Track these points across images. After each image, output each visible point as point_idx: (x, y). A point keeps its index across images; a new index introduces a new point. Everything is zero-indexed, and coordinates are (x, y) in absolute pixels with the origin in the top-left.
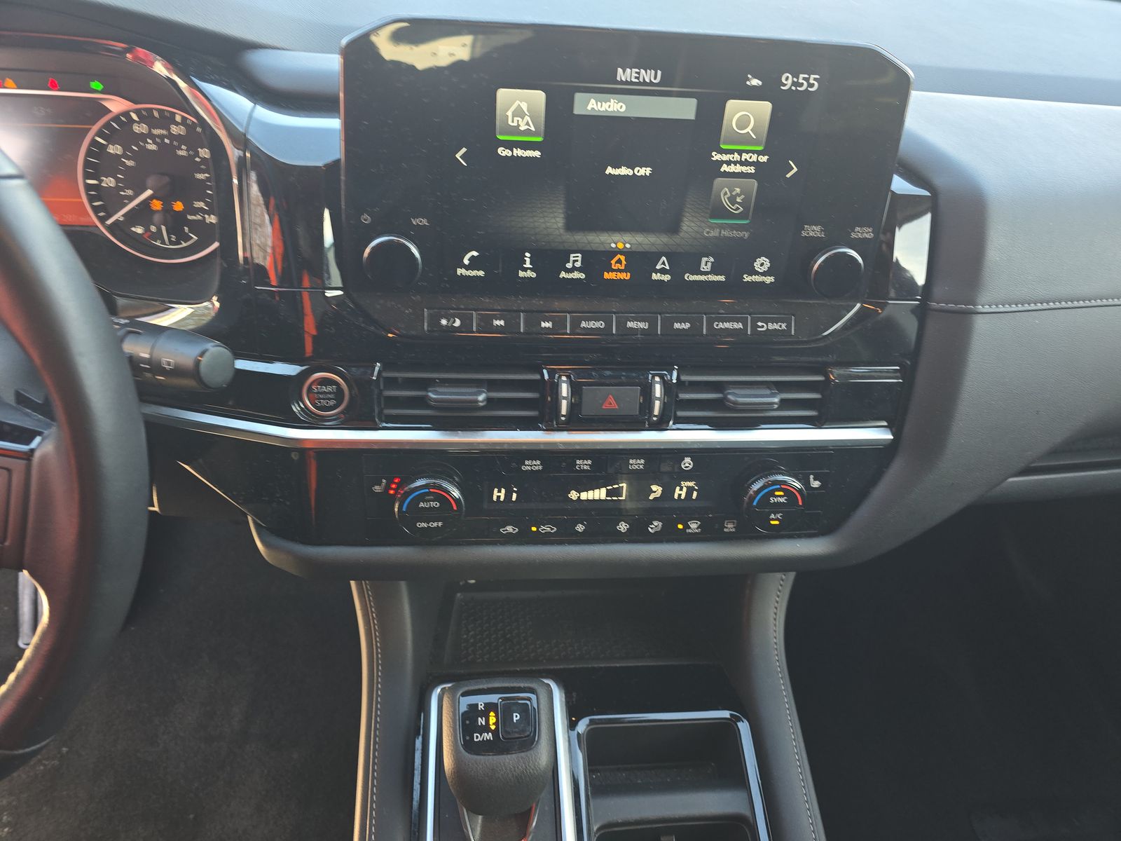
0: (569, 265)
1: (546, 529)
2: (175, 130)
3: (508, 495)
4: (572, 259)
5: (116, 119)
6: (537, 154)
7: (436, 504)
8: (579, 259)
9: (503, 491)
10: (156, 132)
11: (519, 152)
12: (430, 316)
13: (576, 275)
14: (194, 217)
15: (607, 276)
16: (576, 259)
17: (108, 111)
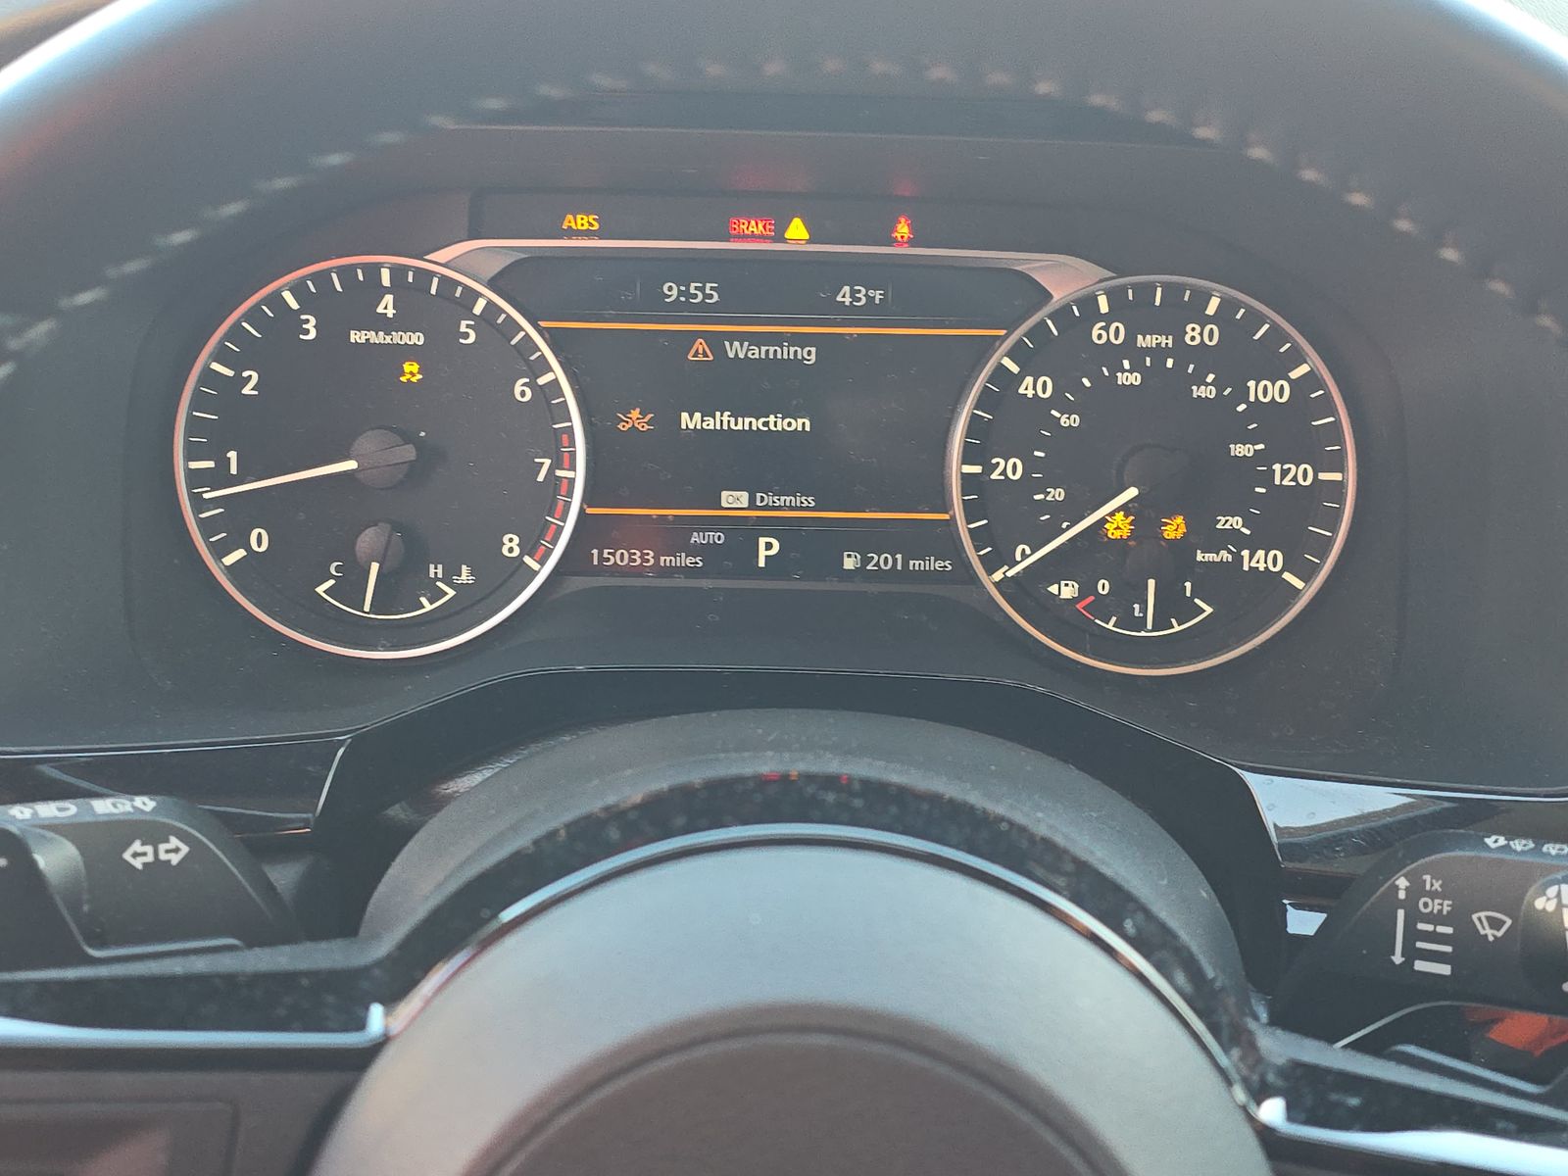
2: (1193, 334)
5: (1062, 315)
10: (1145, 341)
14: (1211, 557)
17: (1047, 296)
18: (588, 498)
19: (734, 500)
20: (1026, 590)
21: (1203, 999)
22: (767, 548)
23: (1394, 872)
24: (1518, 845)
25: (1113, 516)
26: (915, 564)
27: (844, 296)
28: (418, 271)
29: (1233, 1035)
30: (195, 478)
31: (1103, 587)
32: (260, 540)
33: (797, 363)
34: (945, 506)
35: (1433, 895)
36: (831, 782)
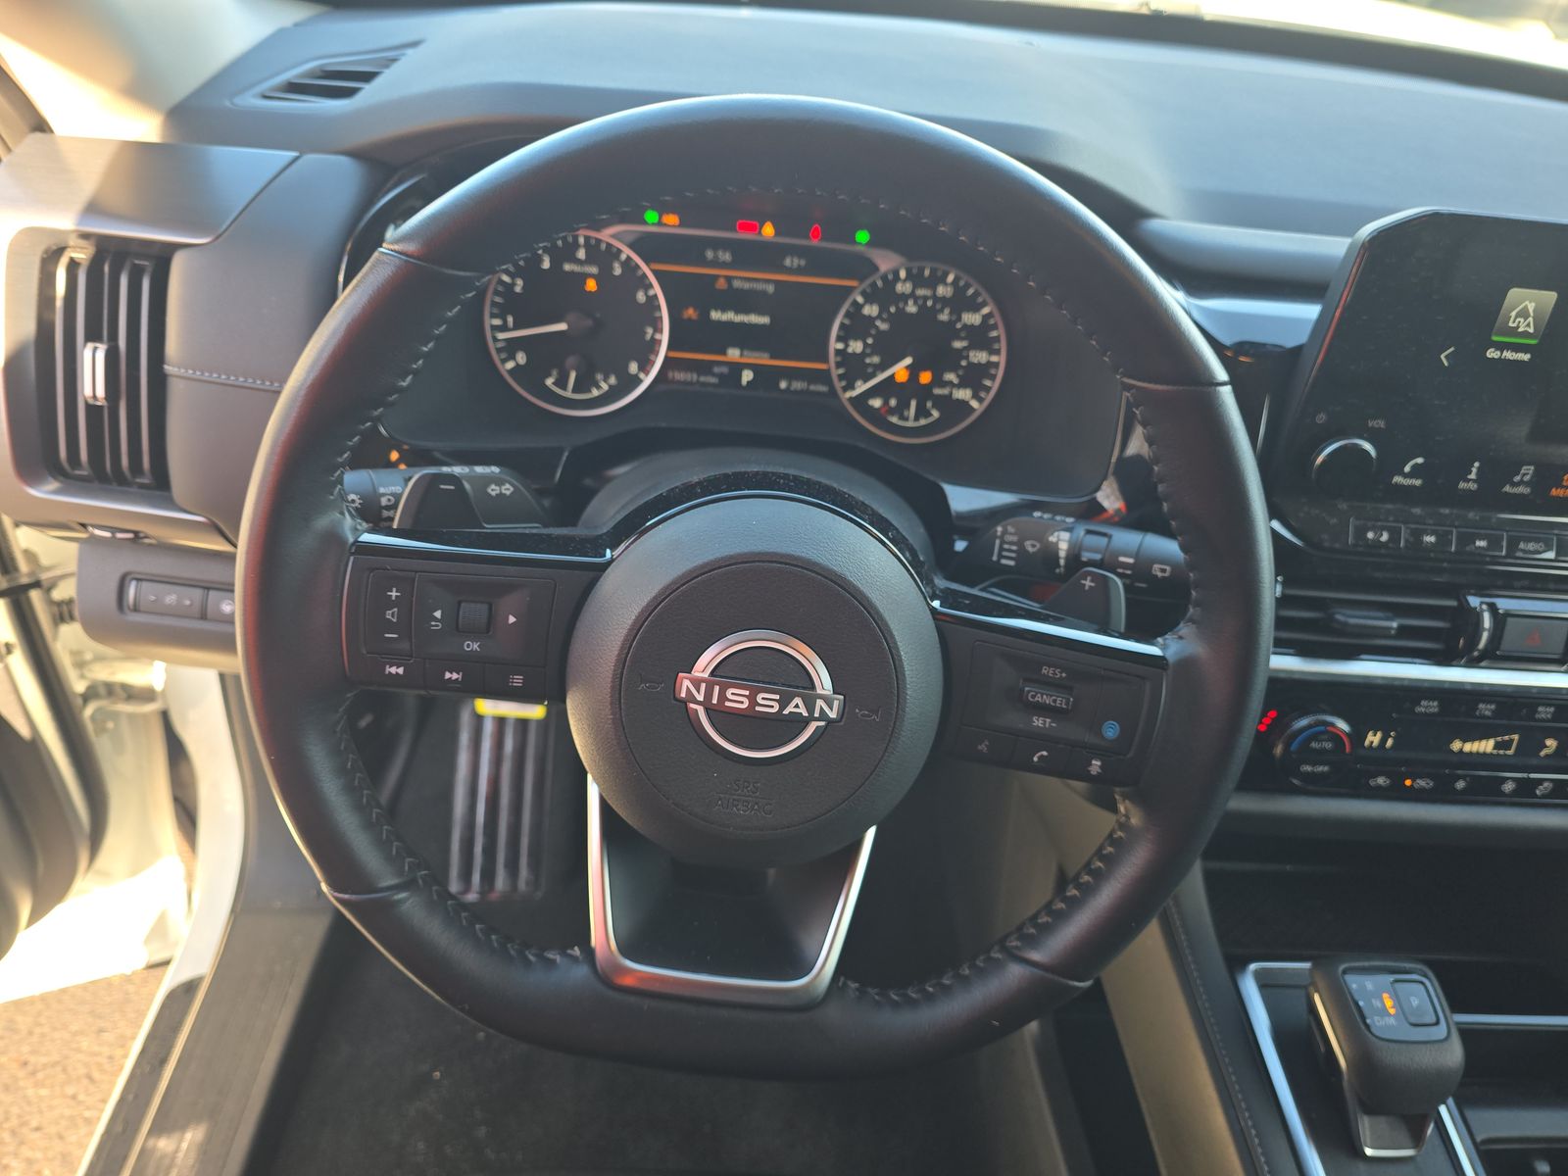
0: (1517, 479)
1: (1421, 783)
2: (941, 290)
3: (1383, 741)
4: (1522, 471)
5: (884, 278)
6: (1526, 357)
7: (1328, 745)
8: (1531, 472)
9: (1379, 734)
10: (920, 292)
11: (1508, 355)
12: (1356, 528)
13: (1521, 490)
14: (940, 391)
15: (1554, 492)
16: (1528, 471)
17: (876, 269)
18: (670, 347)
19: (734, 354)
20: (860, 401)
21: (915, 563)
22: (747, 376)
23: (997, 524)
24: (1046, 516)
25: (900, 370)
26: (812, 388)
27: (788, 262)
28: (596, 239)
29: (929, 582)
30: (495, 328)
31: (893, 402)
32: (521, 358)
33: (764, 293)
34: (825, 360)
35: (1011, 534)
36: (779, 476)
